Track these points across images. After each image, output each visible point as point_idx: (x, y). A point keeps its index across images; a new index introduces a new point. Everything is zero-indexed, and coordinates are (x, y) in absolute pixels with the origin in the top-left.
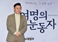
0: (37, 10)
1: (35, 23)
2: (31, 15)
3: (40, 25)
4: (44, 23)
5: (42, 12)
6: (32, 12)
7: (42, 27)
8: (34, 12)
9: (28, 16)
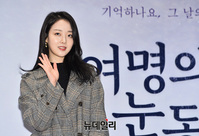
0: (161, 46)
1: (152, 105)
2: (132, 67)
3: (177, 117)
4: (194, 107)
5: (185, 54)
6: (137, 53)
7: (187, 126)
8: (145, 54)
9: (116, 73)
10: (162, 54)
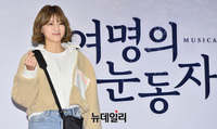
0: (137, 21)
1: (130, 73)
2: (112, 40)
3: (151, 82)
4: (166, 74)
5: (158, 28)
6: (116, 27)
7: (159, 90)
8: (123, 28)
9: (98, 45)
10: (138, 28)
